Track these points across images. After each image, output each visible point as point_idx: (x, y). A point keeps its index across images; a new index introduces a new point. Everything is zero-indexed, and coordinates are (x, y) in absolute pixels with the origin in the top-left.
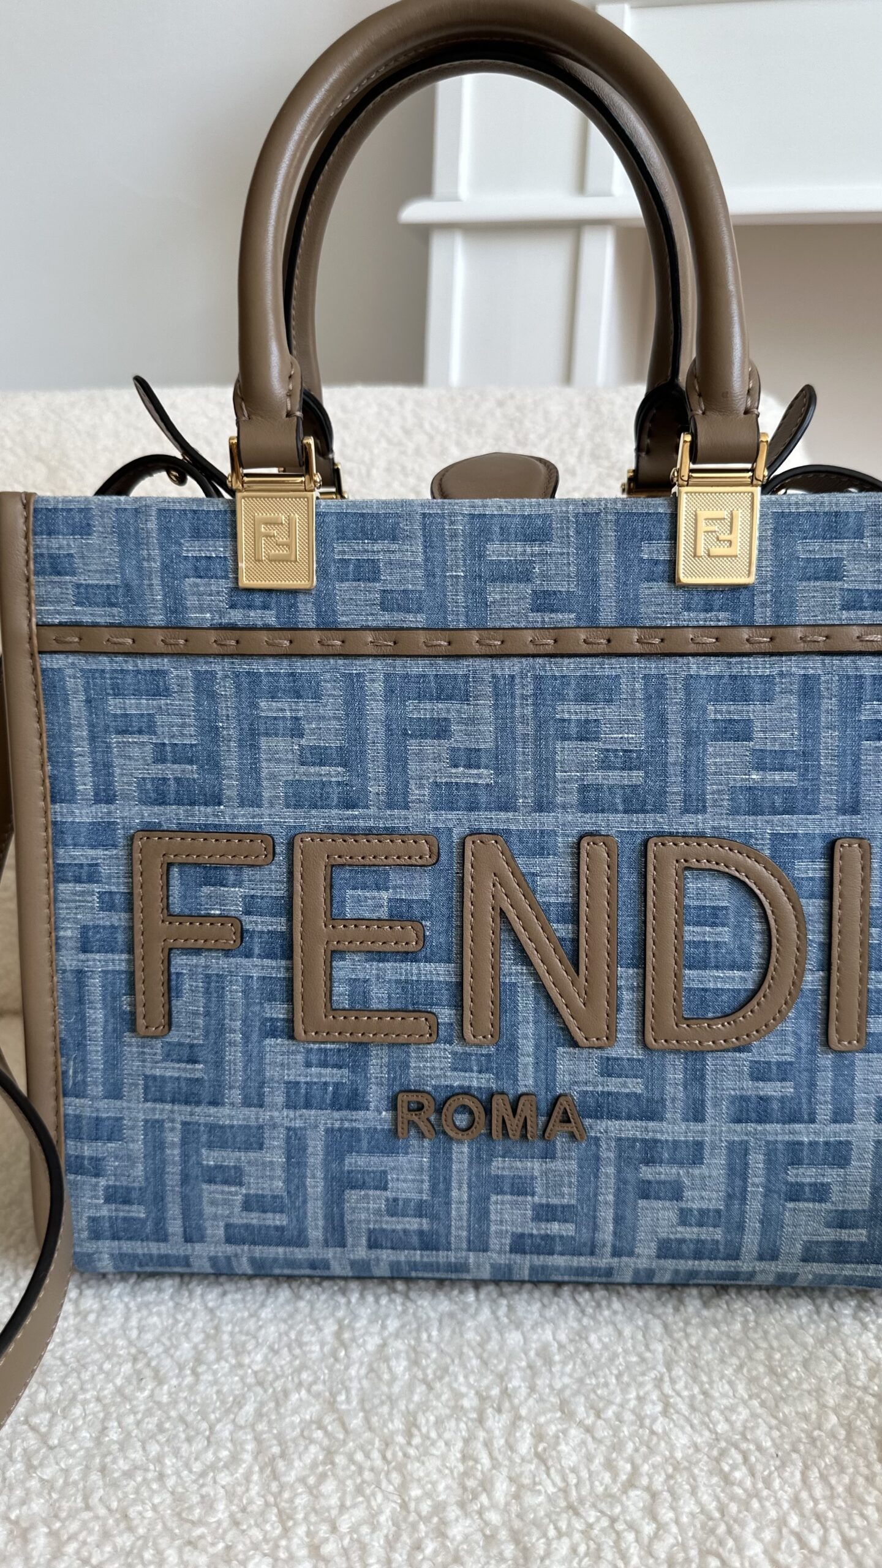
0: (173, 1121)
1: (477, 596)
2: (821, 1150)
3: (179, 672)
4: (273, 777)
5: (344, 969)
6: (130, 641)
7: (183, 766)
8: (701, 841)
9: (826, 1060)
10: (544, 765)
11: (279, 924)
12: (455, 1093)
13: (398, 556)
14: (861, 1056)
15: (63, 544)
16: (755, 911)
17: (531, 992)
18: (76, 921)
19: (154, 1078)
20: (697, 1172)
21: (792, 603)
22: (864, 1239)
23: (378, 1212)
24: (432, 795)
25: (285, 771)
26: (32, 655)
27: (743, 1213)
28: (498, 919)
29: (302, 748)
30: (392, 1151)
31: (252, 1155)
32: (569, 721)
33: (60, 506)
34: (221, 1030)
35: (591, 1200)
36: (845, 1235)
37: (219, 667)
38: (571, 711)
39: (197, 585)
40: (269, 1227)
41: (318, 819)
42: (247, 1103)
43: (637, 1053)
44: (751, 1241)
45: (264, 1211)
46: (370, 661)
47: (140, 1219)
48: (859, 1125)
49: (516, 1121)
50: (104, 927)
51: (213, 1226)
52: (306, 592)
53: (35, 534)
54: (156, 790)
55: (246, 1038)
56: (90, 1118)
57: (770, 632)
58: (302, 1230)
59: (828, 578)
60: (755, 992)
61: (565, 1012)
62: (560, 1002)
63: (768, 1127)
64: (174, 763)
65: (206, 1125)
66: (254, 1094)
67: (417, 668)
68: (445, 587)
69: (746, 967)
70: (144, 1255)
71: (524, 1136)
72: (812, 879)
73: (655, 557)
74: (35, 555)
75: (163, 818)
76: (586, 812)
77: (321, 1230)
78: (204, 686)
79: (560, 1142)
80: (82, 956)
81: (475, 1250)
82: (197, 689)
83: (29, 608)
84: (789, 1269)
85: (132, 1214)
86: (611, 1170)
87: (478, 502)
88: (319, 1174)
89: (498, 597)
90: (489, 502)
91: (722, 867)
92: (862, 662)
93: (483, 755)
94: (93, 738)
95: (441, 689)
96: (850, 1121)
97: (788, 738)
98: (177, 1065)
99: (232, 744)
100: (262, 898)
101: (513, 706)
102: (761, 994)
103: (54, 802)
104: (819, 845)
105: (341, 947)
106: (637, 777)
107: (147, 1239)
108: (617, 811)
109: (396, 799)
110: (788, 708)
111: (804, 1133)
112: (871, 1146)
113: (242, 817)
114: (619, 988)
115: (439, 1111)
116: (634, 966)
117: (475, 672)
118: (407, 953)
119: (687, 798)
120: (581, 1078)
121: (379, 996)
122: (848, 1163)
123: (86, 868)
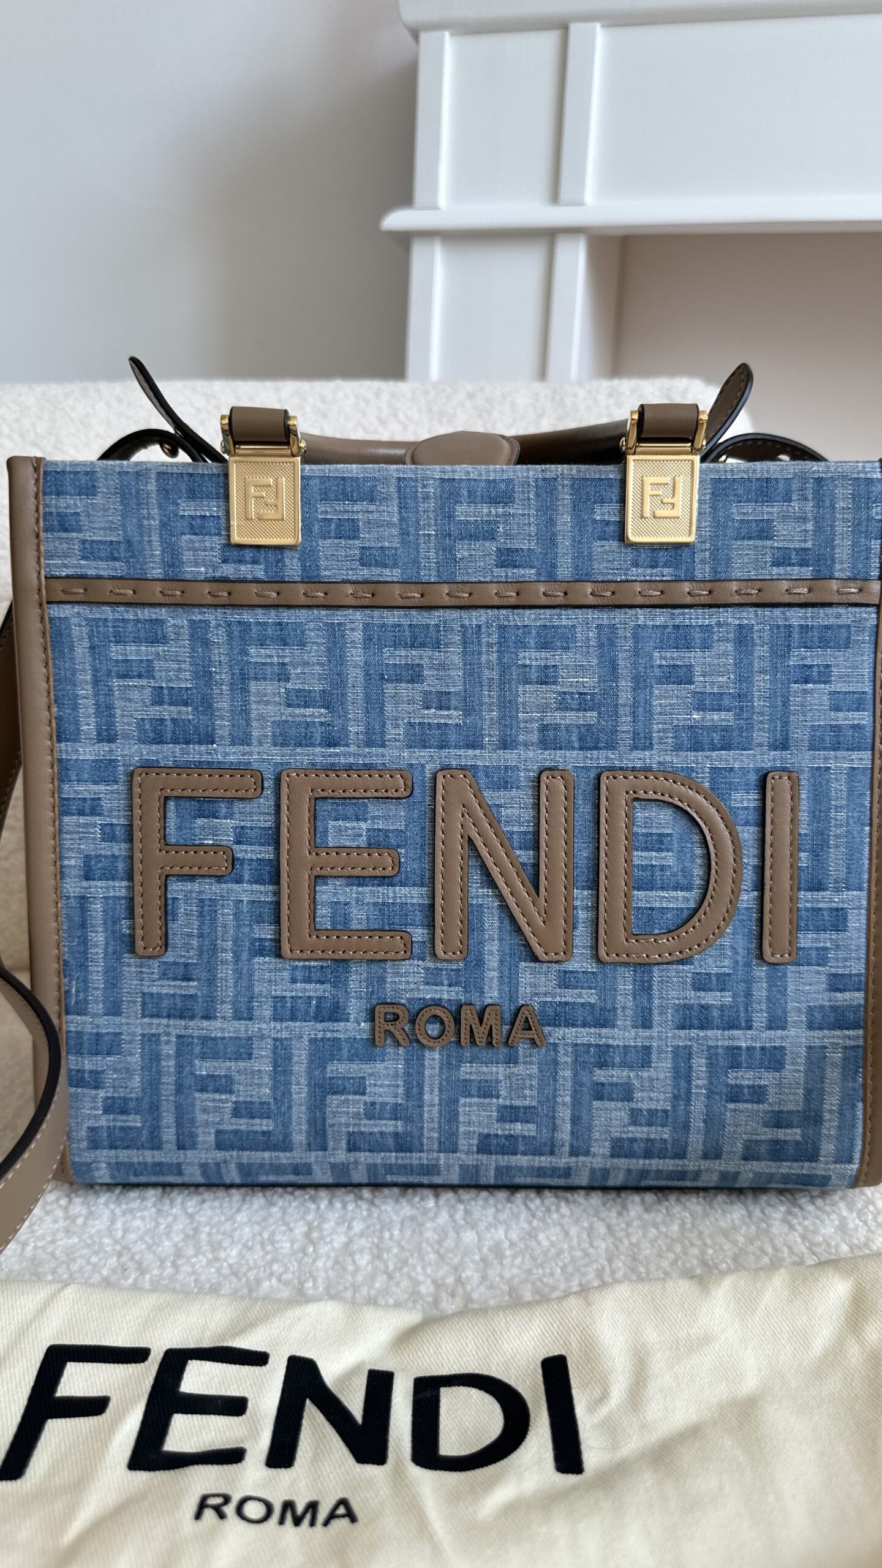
0: (168, 1034)
1: (448, 552)
2: (758, 1054)
3: (176, 621)
4: (262, 718)
5: (326, 893)
6: (131, 592)
7: (179, 708)
8: (648, 774)
9: (761, 972)
10: (507, 706)
11: (266, 853)
12: (426, 1005)
13: (376, 516)
14: (793, 968)
15: (70, 503)
16: (697, 838)
17: (496, 912)
18: (79, 851)
19: (152, 995)
20: (645, 1074)
21: (729, 560)
22: (798, 1138)
23: (357, 1115)
24: (406, 734)
25: (271, 711)
26: (41, 605)
27: (688, 1113)
28: (466, 846)
29: (288, 692)
30: (370, 1059)
31: (242, 1064)
32: (530, 666)
33: (68, 469)
34: (214, 949)
35: (551, 1101)
36: (782, 1134)
37: (212, 617)
38: (532, 657)
39: (193, 542)
40: (256, 1132)
41: (303, 756)
42: (237, 1017)
43: (591, 967)
44: (696, 1140)
45: (253, 1118)
46: (351, 611)
47: (136, 1128)
48: (792, 1032)
49: (482, 1029)
50: (106, 857)
51: (204, 1133)
52: (291, 548)
53: (45, 494)
54: (154, 730)
55: (237, 957)
56: (91, 1034)
57: (709, 586)
58: (287, 1136)
59: (760, 538)
60: (696, 910)
61: (527, 930)
62: (522, 921)
63: (709, 1033)
64: (170, 705)
65: (199, 1037)
66: (243, 1007)
67: (393, 618)
68: (418, 545)
69: (688, 888)
70: (139, 1163)
71: (490, 1044)
72: (747, 808)
73: (606, 518)
74: (45, 514)
75: (160, 756)
76: (545, 749)
77: (304, 1134)
78: (199, 635)
79: (522, 1049)
80: (85, 884)
81: (445, 1151)
82: (192, 637)
83: (39, 563)
84: (731, 1168)
85: (129, 1124)
86: (568, 1073)
87: (448, 468)
88: (303, 1081)
89: (466, 554)
90: (458, 467)
91: (666, 798)
92: (791, 613)
93: (453, 697)
94: (96, 682)
95: (414, 637)
96: (784, 1028)
97: (725, 681)
98: (173, 983)
99: (224, 687)
100: (252, 828)
101: (480, 653)
102: (701, 911)
103: (59, 741)
104: (753, 778)
105: (324, 873)
106: (591, 717)
107: (143, 1147)
108: (573, 748)
109: (374, 738)
110: (725, 654)
111: (742, 1039)
112: (803, 1051)
113: (233, 755)
114: (575, 908)
115: (413, 1021)
116: (589, 888)
117: (445, 622)
118: (384, 877)
119: (636, 735)
120: (542, 990)
121: (358, 918)
122: (783, 1068)
123: (89, 802)
